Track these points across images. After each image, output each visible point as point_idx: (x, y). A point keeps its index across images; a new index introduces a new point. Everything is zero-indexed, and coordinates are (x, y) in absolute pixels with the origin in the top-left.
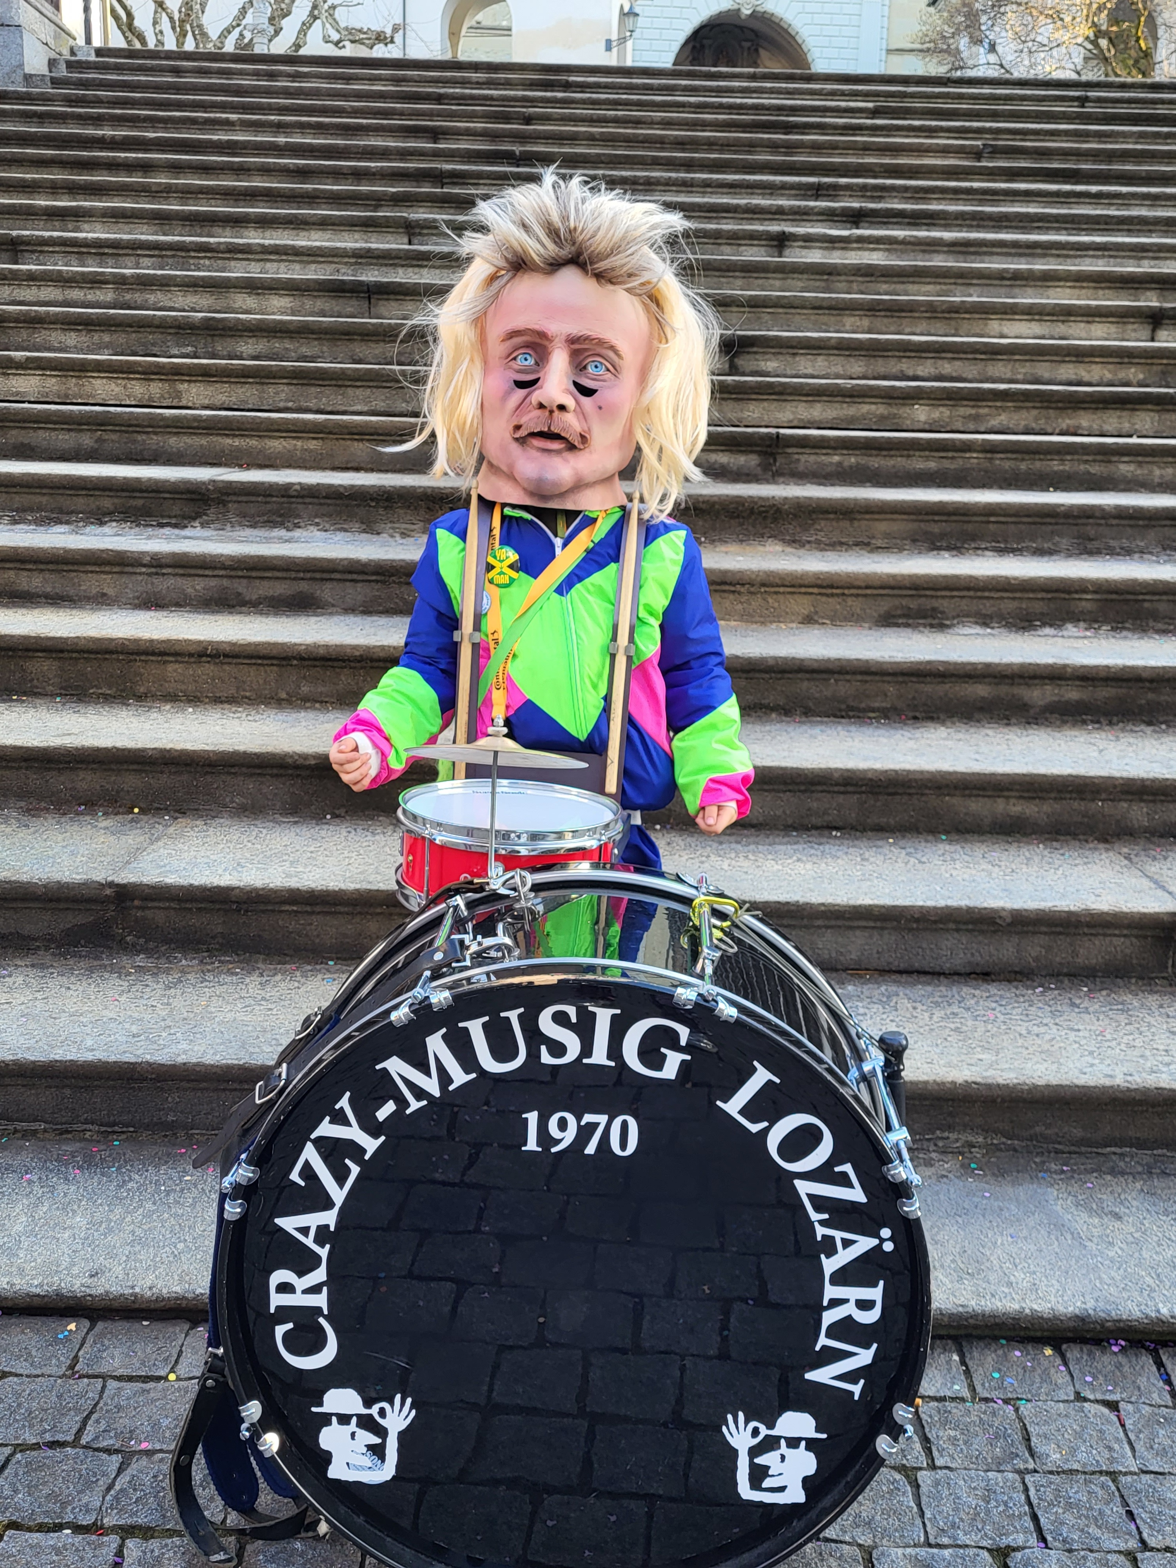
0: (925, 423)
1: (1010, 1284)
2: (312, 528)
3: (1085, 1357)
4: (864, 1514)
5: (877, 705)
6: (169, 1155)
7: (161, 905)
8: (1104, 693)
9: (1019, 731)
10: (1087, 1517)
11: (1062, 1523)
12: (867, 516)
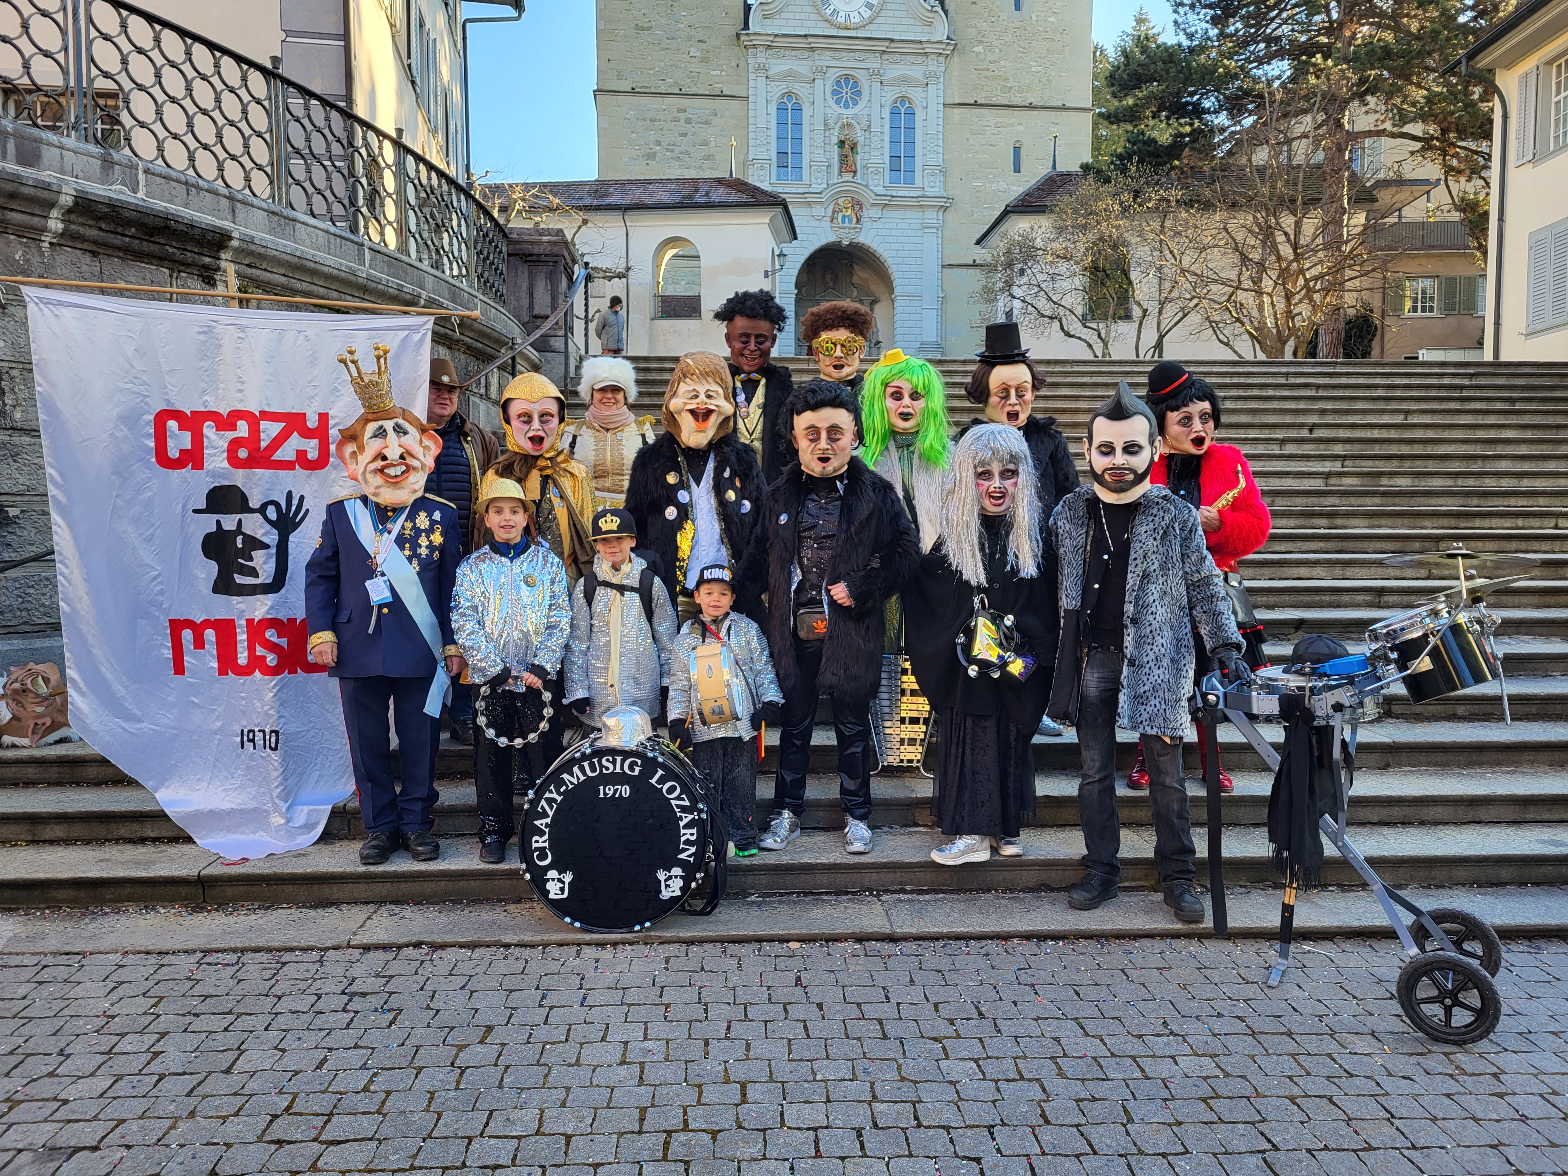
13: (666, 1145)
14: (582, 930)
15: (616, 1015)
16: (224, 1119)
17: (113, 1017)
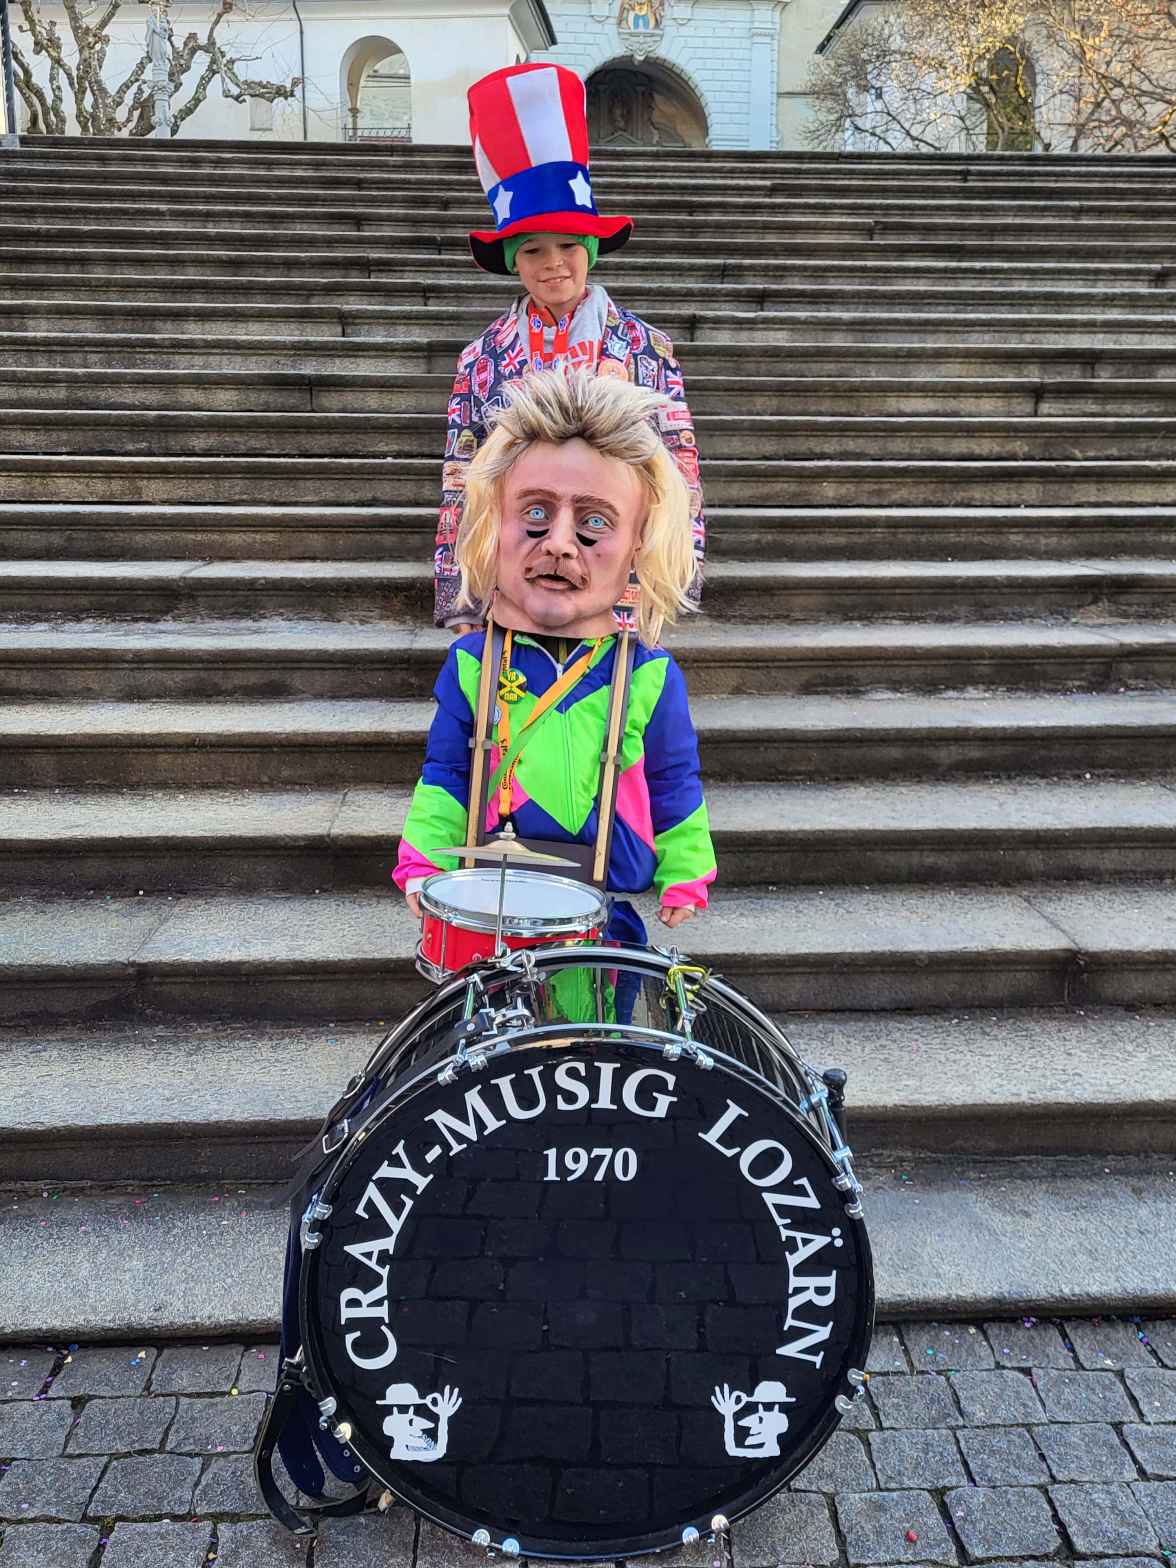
0: (833, 498)
1: (938, 1275)
2: (276, 618)
3: (1003, 1333)
4: (826, 1469)
5: (802, 769)
6: (204, 1203)
7: (178, 980)
8: (1002, 751)
9: (929, 788)
10: (1007, 1461)
11: (988, 1466)
12: (786, 592)
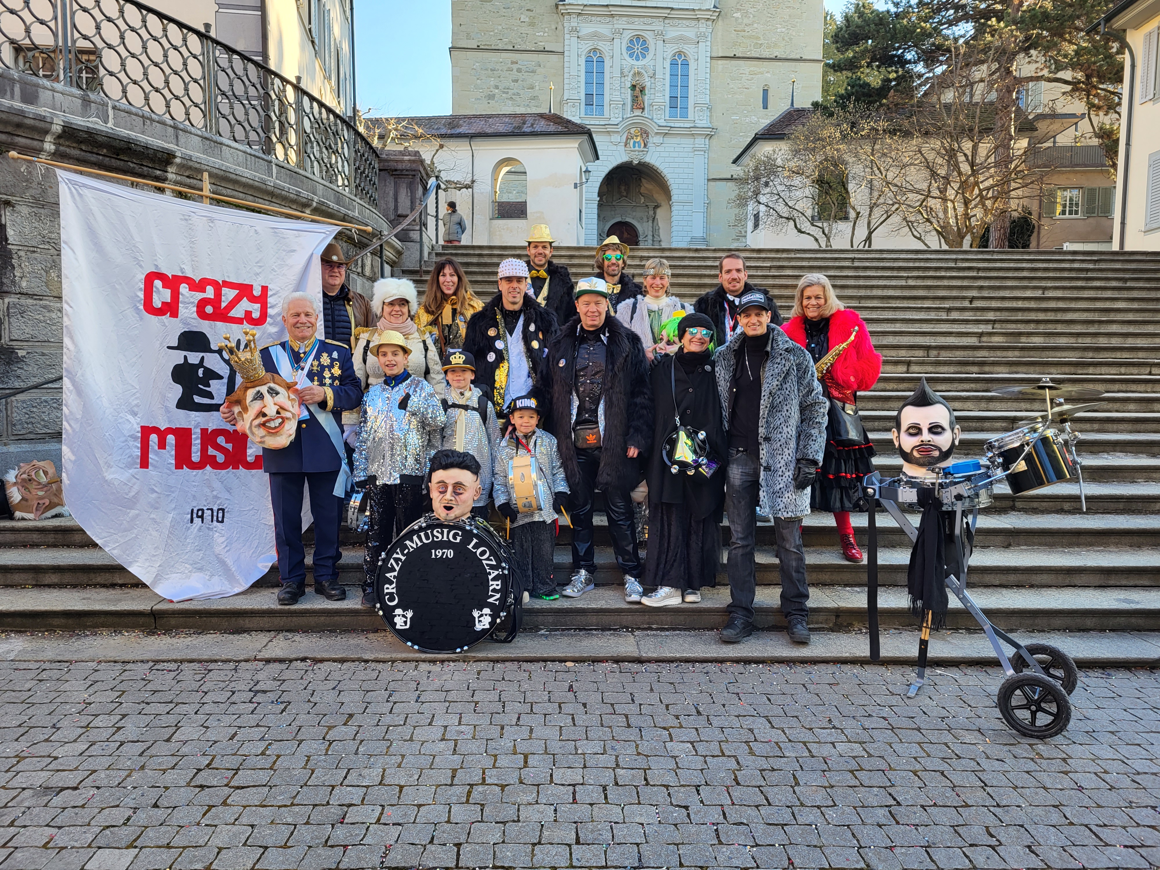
13: (469, 793)
14: (419, 651)
15: (439, 709)
16: (164, 771)
17: (90, 704)
